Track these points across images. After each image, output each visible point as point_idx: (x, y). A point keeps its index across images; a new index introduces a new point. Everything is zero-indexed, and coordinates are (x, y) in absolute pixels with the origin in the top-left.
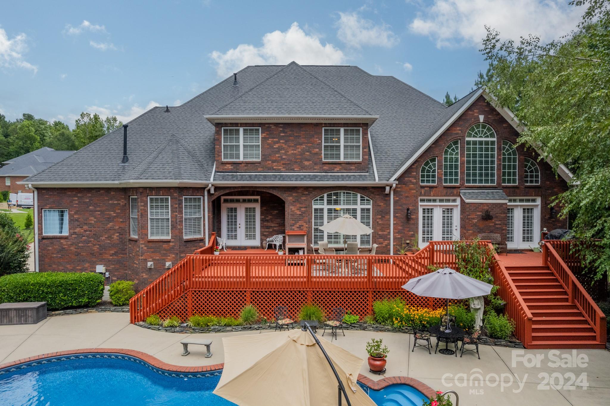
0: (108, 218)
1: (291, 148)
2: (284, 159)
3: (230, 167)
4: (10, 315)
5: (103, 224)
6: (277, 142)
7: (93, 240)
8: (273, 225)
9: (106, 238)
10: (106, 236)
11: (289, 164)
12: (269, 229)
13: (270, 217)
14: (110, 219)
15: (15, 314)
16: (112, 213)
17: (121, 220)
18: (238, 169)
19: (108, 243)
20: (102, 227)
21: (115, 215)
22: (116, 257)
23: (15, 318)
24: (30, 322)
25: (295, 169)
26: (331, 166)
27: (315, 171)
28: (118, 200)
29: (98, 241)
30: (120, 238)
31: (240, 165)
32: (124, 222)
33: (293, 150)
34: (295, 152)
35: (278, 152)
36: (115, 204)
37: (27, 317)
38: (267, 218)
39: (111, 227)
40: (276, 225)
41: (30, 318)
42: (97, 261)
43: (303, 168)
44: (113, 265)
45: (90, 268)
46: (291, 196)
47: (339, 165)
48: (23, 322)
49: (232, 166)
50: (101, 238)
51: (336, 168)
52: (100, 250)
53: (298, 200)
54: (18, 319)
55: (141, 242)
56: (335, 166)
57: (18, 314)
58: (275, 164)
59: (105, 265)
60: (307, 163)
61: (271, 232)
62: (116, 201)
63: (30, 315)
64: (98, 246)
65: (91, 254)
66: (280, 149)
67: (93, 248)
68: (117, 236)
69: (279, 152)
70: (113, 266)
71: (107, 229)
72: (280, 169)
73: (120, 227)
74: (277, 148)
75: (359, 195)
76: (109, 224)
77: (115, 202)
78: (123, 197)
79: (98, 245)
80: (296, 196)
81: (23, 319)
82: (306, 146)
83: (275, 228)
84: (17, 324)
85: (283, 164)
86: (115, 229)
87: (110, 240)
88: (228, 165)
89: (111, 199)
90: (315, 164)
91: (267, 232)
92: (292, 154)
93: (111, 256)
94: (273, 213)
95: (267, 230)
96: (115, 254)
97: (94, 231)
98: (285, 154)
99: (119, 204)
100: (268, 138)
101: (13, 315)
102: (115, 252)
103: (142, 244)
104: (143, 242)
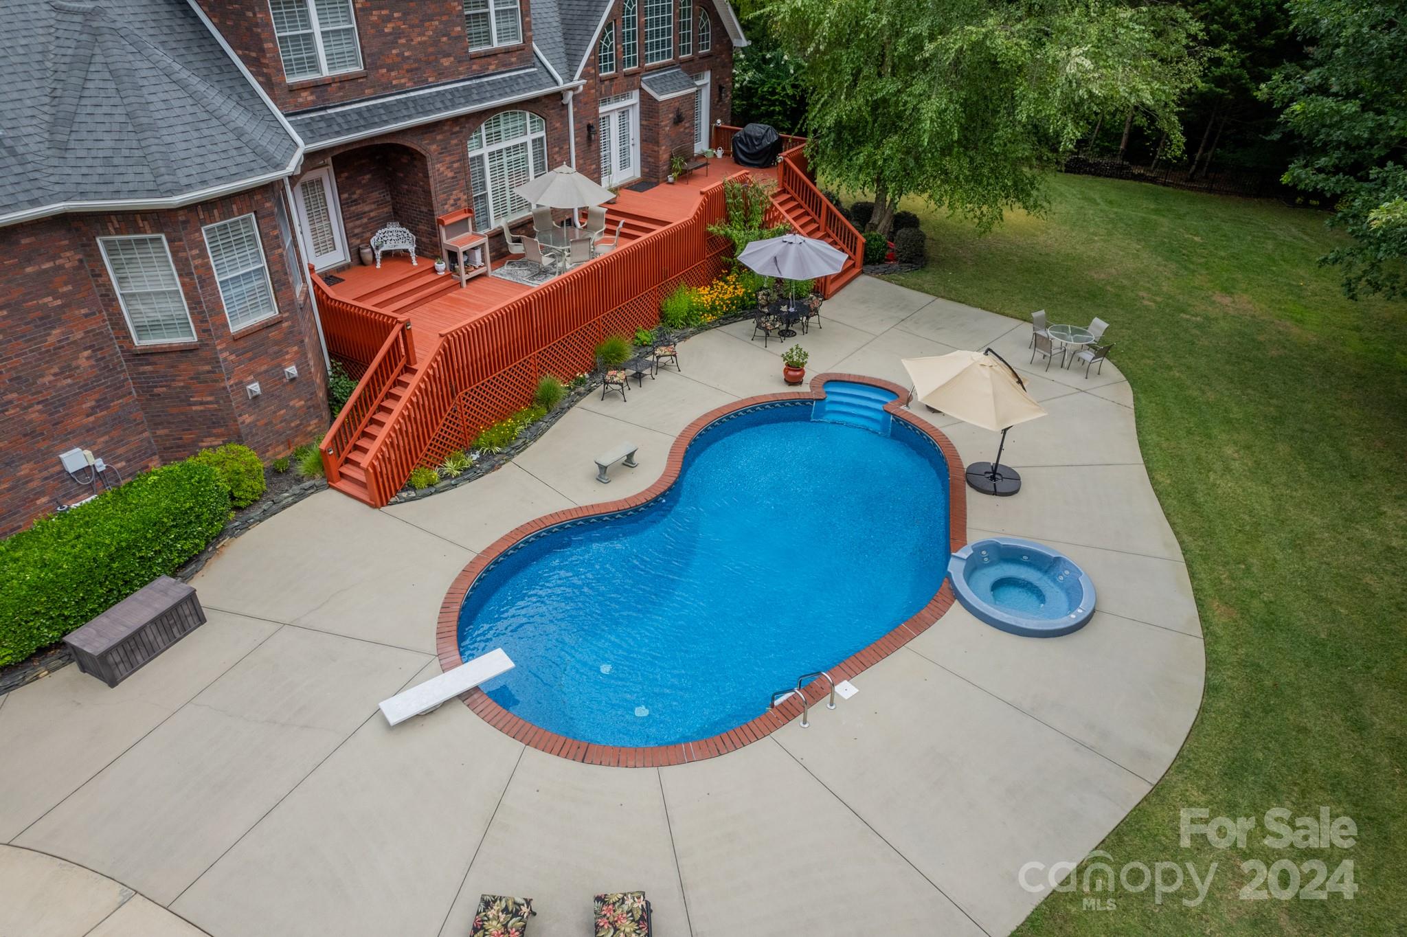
0: (41, 319)
1: (416, 30)
2: (408, 58)
3: (307, 97)
4: (146, 640)
5: (29, 340)
6: (389, 19)
7: (15, 395)
8: (367, 209)
9: (55, 375)
10: (56, 370)
11: (417, 69)
12: (362, 218)
13: (358, 192)
14: (47, 320)
15: (155, 631)
16: (46, 300)
17: (83, 311)
18: (328, 100)
19: (69, 386)
20: (32, 351)
21: (59, 302)
22: (105, 413)
23: (159, 639)
24: (193, 626)
25: (430, 80)
26: (483, 61)
27: (461, 77)
28: (53, 258)
29: (34, 394)
30: (97, 360)
31: (329, 89)
32: (94, 314)
33: (420, 35)
34: (424, 38)
35: (394, 44)
36: (46, 271)
37: (183, 619)
38: (355, 197)
39: (59, 341)
40: (373, 206)
41: (190, 619)
42: (54, 446)
43: (443, 75)
44: (103, 435)
45: (40, 471)
46: (433, 141)
47: (495, 58)
48: (178, 636)
49: (312, 94)
50: (40, 381)
51: (491, 64)
52: (51, 414)
53: (446, 148)
54: (165, 637)
55: (219, 348)
56: (489, 60)
57: (161, 629)
58: (393, 74)
59: (84, 445)
60: (446, 62)
61: (366, 224)
62: (48, 261)
63: (187, 612)
64: (40, 407)
65: (25, 435)
66: (397, 34)
67: (27, 418)
68: (88, 358)
69: (397, 42)
70: (106, 438)
71: (48, 351)
72: (403, 85)
73: (88, 332)
74: (390, 34)
75: (528, 114)
76: (49, 334)
77: (44, 267)
78: (66, 242)
79: (39, 403)
80: (441, 141)
81: (175, 630)
82: (441, 22)
83: (372, 214)
84: (167, 648)
85: (408, 71)
86: (74, 342)
87: (70, 377)
88: (304, 94)
89: (29, 261)
90: (459, 62)
91: (359, 226)
92: (419, 43)
93: (88, 416)
94: (364, 182)
95: (358, 223)
96: (101, 404)
97: (8, 371)
98: (408, 46)
99: (61, 267)
100: (372, 10)
101: (151, 638)
102: (97, 401)
103: (222, 351)
104: (224, 345)
